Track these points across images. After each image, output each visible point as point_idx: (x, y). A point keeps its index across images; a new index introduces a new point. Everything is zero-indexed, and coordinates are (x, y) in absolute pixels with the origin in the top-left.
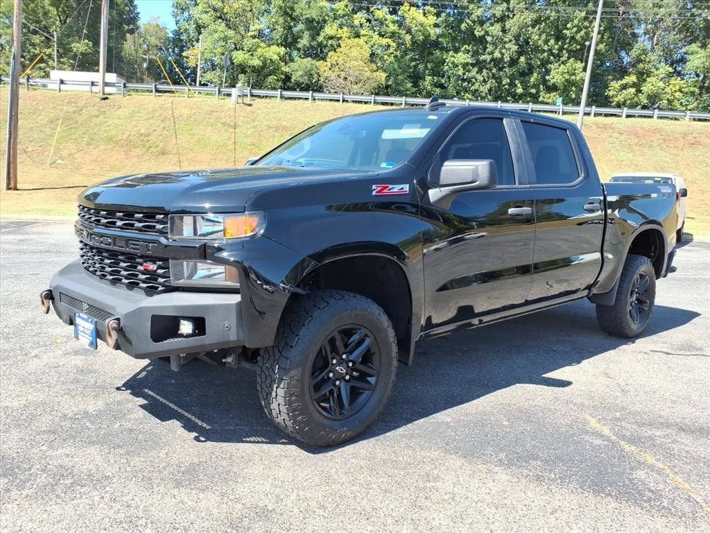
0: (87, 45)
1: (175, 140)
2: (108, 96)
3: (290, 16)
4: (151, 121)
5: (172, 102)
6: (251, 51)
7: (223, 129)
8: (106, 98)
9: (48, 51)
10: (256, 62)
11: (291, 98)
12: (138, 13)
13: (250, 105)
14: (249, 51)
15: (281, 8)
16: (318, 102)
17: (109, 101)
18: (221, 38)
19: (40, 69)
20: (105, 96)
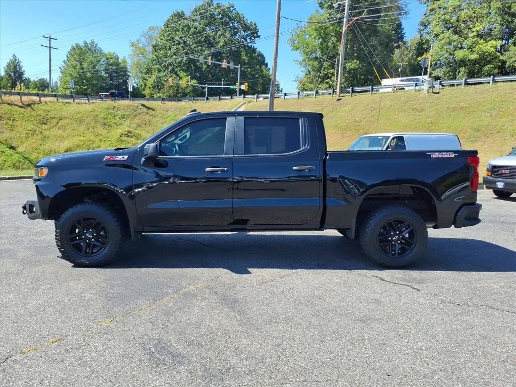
0: (356, 63)
1: (376, 124)
2: (342, 98)
3: (509, 14)
4: (364, 112)
5: (381, 98)
6: (471, 48)
7: (412, 113)
8: (340, 99)
9: (332, 71)
10: (474, 56)
11: (475, 84)
12: (404, 33)
13: (438, 93)
14: (468, 49)
15: (499, 8)
16: (498, 84)
17: (342, 100)
18: (447, 43)
19: (327, 83)
20: (340, 98)
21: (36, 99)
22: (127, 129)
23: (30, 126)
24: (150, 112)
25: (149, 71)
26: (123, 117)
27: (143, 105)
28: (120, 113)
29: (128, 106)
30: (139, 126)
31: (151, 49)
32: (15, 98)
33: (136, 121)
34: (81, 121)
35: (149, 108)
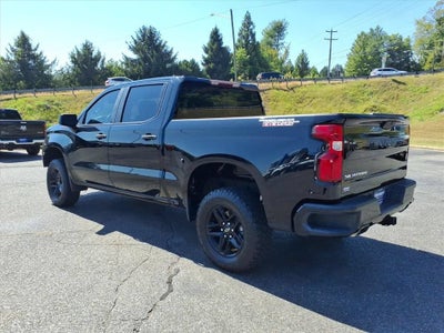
21: (299, 83)
22: (373, 104)
23: (288, 105)
24: (402, 87)
25: (431, 46)
26: (372, 93)
27: (394, 80)
28: (370, 89)
29: (379, 83)
30: (386, 100)
31: (435, 23)
32: (283, 84)
33: (384, 96)
34: (331, 99)
35: (399, 83)
